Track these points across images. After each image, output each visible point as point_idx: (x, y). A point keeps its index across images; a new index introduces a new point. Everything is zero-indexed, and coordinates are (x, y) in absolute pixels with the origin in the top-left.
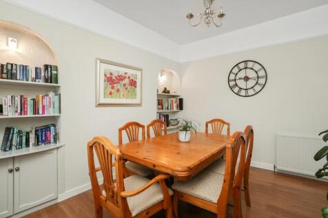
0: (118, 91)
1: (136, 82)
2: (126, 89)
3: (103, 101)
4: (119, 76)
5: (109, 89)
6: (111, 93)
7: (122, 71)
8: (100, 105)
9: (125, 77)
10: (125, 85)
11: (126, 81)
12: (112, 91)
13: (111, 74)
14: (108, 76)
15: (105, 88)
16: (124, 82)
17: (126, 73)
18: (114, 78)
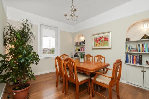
0: (99, 43)
1: (108, 39)
2: (103, 42)
3: (94, 47)
4: (99, 38)
5: (96, 44)
6: (97, 45)
7: (100, 36)
8: (93, 49)
9: (102, 38)
10: (102, 41)
11: (103, 39)
12: (97, 44)
13: (96, 38)
14: (95, 39)
15: (95, 43)
16: (102, 40)
17: (102, 36)
18: (97, 39)
